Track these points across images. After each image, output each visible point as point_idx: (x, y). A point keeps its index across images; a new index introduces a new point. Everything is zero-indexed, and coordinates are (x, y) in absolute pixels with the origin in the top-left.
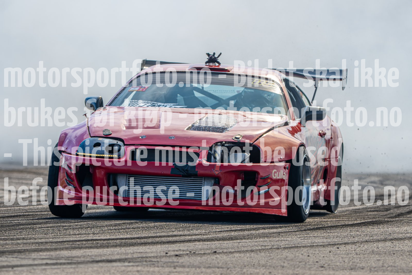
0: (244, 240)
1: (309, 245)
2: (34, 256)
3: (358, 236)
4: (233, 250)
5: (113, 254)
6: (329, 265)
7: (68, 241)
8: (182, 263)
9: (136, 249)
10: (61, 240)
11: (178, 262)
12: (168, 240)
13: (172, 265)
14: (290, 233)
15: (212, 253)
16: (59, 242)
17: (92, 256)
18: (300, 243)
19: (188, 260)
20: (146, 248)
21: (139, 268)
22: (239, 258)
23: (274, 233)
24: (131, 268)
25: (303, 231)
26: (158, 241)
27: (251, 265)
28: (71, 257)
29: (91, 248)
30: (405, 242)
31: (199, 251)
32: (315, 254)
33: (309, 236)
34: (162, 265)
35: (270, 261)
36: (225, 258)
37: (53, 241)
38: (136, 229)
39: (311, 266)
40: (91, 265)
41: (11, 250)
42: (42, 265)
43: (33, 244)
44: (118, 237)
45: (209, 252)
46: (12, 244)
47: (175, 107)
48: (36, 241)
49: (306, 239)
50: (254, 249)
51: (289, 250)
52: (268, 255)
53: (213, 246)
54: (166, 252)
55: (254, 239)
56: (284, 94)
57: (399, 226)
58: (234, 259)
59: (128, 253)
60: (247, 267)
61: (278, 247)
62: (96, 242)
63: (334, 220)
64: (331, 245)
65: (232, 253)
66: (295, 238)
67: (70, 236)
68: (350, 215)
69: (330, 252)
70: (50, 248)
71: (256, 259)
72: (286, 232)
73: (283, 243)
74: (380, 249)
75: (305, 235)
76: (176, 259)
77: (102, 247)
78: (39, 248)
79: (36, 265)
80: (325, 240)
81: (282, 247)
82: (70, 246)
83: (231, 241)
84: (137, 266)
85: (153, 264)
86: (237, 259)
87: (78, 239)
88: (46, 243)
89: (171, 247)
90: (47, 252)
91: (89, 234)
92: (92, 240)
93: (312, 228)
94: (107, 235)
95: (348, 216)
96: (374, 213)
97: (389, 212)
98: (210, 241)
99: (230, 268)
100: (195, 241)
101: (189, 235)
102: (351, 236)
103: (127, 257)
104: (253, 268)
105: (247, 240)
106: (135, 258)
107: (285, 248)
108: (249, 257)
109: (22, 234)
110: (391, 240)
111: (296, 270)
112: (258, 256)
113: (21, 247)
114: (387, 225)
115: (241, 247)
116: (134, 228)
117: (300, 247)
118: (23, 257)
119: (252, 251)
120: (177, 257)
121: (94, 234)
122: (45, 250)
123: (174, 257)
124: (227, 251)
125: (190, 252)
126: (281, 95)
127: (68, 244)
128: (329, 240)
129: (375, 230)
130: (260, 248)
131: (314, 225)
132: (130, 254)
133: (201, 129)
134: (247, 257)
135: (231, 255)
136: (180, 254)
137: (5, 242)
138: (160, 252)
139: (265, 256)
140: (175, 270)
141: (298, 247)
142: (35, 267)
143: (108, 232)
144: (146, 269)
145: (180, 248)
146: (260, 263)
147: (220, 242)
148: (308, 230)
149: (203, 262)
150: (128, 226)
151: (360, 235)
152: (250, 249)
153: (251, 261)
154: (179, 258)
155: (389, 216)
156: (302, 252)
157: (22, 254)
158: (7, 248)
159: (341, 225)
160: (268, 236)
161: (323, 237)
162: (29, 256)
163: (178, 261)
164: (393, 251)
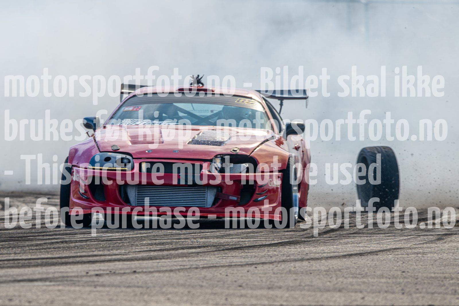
0: (163, 260)
1: (227, 264)
3: (275, 255)
4: (153, 270)
5: (34, 274)
6: (247, 284)
8: (103, 282)
11: (98, 282)
12: (88, 260)
13: (93, 284)
14: (209, 253)
15: (132, 273)
17: (14, 275)
18: (218, 263)
19: (109, 279)
21: (60, 288)
22: (158, 278)
23: (192, 253)
24: (52, 287)
25: (221, 250)
26: (79, 261)
27: (171, 285)
29: (13, 267)
30: (322, 262)
31: (119, 271)
32: (233, 273)
33: (227, 255)
34: (83, 284)
35: (189, 281)
36: (144, 277)
38: (57, 250)
39: (229, 285)
40: (12, 284)
44: (39, 257)
45: (129, 272)
49: (224, 259)
50: (173, 269)
51: (207, 269)
52: (187, 274)
53: (133, 266)
54: (87, 272)
55: (173, 259)
57: (316, 246)
58: (153, 279)
59: (49, 273)
60: (166, 286)
61: (197, 267)
62: (17, 262)
63: (252, 240)
64: (249, 265)
65: (151, 273)
66: (213, 257)
68: (267, 235)
69: (248, 272)
71: (175, 279)
72: (205, 252)
73: (202, 262)
74: (297, 268)
75: (224, 255)
76: (96, 278)
77: (23, 266)
80: (243, 260)
81: (201, 266)
83: (151, 261)
84: (59, 285)
85: (74, 283)
89: (91, 267)
91: (10, 254)
92: (13, 260)
93: (230, 248)
94: (29, 255)
95: (265, 236)
96: (291, 233)
97: (305, 232)
98: (130, 261)
99: (150, 287)
100: (115, 260)
101: (109, 255)
102: (269, 256)
103: (48, 276)
104: (172, 287)
105: (166, 260)
106: (57, 278)
107: (203, 268)
108: (168, 277)
110: (308, 259)
111: (215, 289)
112: (177, 276)
114: (304, 245)
115: (160, 267)
116: (55, 248)
117: (218, 267)
119: (171, 271)
120: (98, 277)
121: (15, 253)
123: (94, 277)
124: (147, 270)
125: (110, 272)
126: (263, 112)
128: (247, 260)
129: (293, 250)
130: (179, 267)
131: (232, 245)
132: (51, 274)
134: (166, 276)
135: (151, 275)
136: (100, 274)
138: (81, 272)
139: (184, 276)
140: (95, 290)
141: (216, 266)
143: (29, 252)
144: (67, 288)
145: (100, 268)
146: (179, 282)
147: (140, 262)
148: (226, 250)
149: (123, 282)
150: (49, 246)
151: (278, 255)
152: (169, 268)
153: (171, 280)
154: (100, 278)
155: (305, 236)
156: (221, 272)
159: (258, 245)
160: (187, 256)
161: (241, 257)
163: (98, 280)
164: (310, 270)
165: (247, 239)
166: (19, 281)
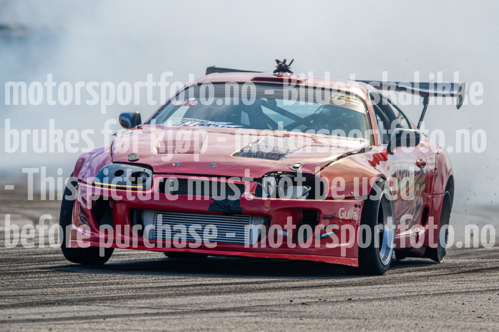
0: (385, 286)
1: (463, 291)
2: (131, 304)
4: (372, 297)
5: (226, 302)
6: (488, 315)
7: (171, 287)
8: (310, 312)
9: (254, 296)
10: (163, 285)
11: (305, 312)
12: (293, 286)
13: (298, 315)
14: (441, 276)
15: (346, 301)
16: (161, 287)
17: (201, 304)
18: (453, 288)
19: (318, 309)
20: (266, 295)
21: (258, 319)
22: (379, 307)
23: (421, 277)
24: (248, 318)
25: (456, 273)
26: (281, 286)
27: (394, 316)
28: (176, 306)
29: (200, 294)
31: (331, 299)
32: (471, 301)
33: (463, 280)
34: (286, 315)
35: (416, 311)
36: (361, 306)
37: (154, 286)
39: (466, 316)
40: (200, 315)
41: (103, 297)
42: (140, 315)
43: (130, 290)
45: (343, 300)
46: (104, 290)
47: (228, 127)
48: (133, 286)
49: (460, 284)
50: (398, 296)
51: (439, 296)
52: (414, 303)
53: (348, 293)
54: (291, 300)
55: (398, 284)
56: (368, 113)
58: (373, 308)
59: (244, 301)
60: (388, 318)
61: (426, 294)
62: (206, 288)
63: (494, 260)
64: (491, 291)
65: (370, 301)
66: (446, 282)
67: (173, 280)
69: (489, 299)
70: (150, 295)
71: (400, 309)
72: (436, 275)
73: (433, 288)
75: (459, 279)
76: (303, 308)
77: (213, 293)
78: (137, 295)
79: (133, 315)
80: (483, 285)
81: (431, 293)
82: (174, 292)
83: (370, 287)
84: (255, 316)
85: (275, 314)
86: (377, 309)
87: (185, 284)
88: (146, 288)
89: (296, 293)
90: (147, 299)
92: (200, 285)
93: (467, 270)
94: (220, 279)
98: (343, 287)
99: (368, 318)
100: (326, 286)
103: (243, 305)
104: (395, 318)
105: (388, 285)
106: (253, 307)
107: (434, 295)
108: (391, 306)
109: (115, 278)
111: (449, 321)
112: (401, 305)
113: (114, 294)
115: (381, 293)
117: (453, 293)
118: (118, 305)
119: (395, 298)
120: (304, 306)
122: (143, 296)
123: (300, 306)
124: (365, 298)
125: (320, 299)
126: (364, 114)
127: (171, 290)
128: (488, 285)
130: (404, 294)
131: (470, 267)
132: (247, 302)
133: (253, 154)
134: (389, 305)
135: (369, 304)
136: (308, 302)
137: (95, 287)
138: (283, 300)
139: (410, 304)
140: (301, 322)
141: (450, 293)
142: (132, 318)
144: (267, 320)
145: (308, 295)
146: (404, 312)
147: (356, 287)
148: (463, 272)
149: (335, 312)
152: (392, 296)
153: (394, 310)
154: (307, 307)
156: (456, 300)
157: (116, 302)
158: (98, 295)
160: (414, 280)
161: (481, 281)
162: (124, 304)
163: (305, 310)
165: (488, 260)
166: (208, 311)
